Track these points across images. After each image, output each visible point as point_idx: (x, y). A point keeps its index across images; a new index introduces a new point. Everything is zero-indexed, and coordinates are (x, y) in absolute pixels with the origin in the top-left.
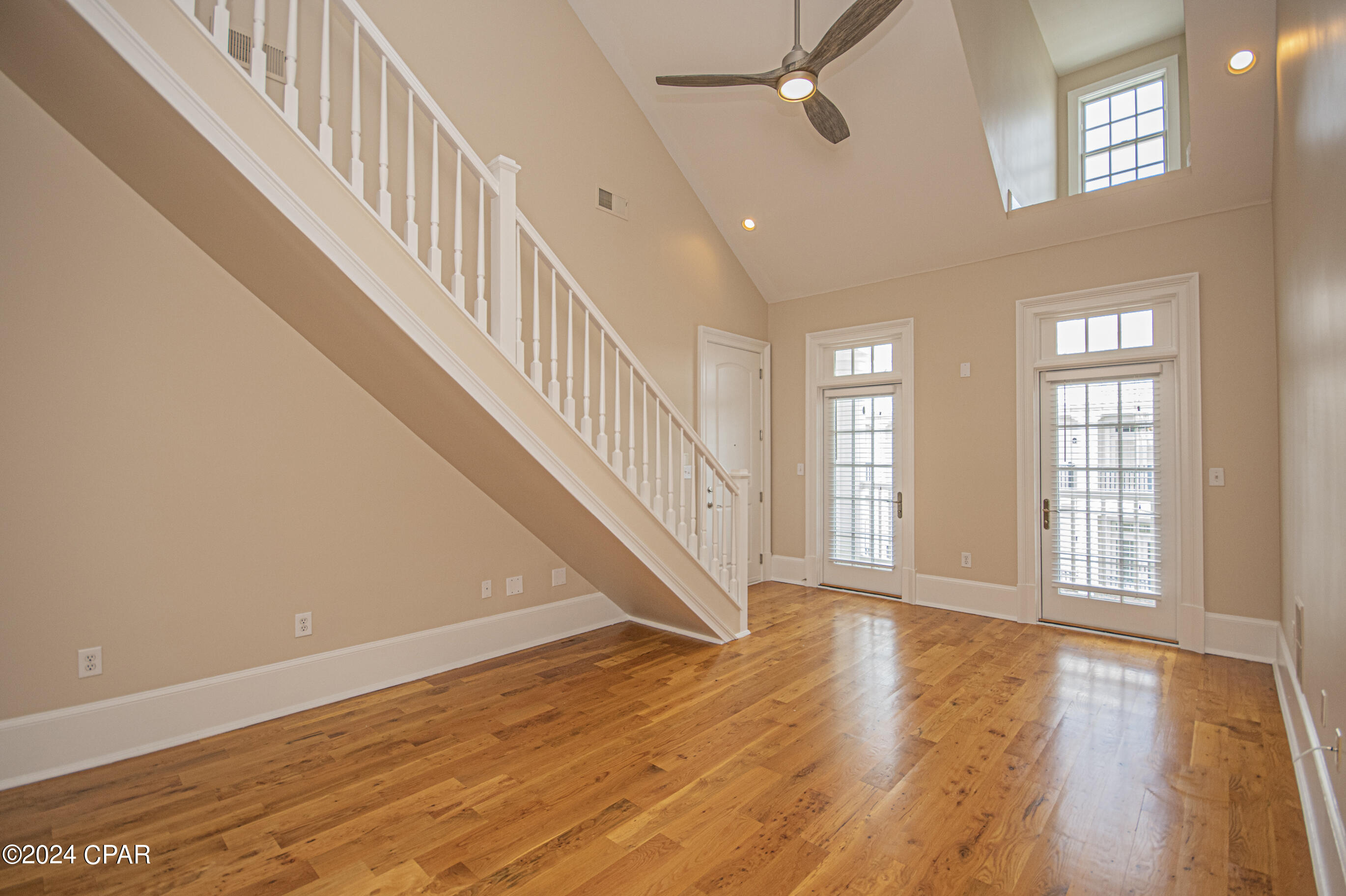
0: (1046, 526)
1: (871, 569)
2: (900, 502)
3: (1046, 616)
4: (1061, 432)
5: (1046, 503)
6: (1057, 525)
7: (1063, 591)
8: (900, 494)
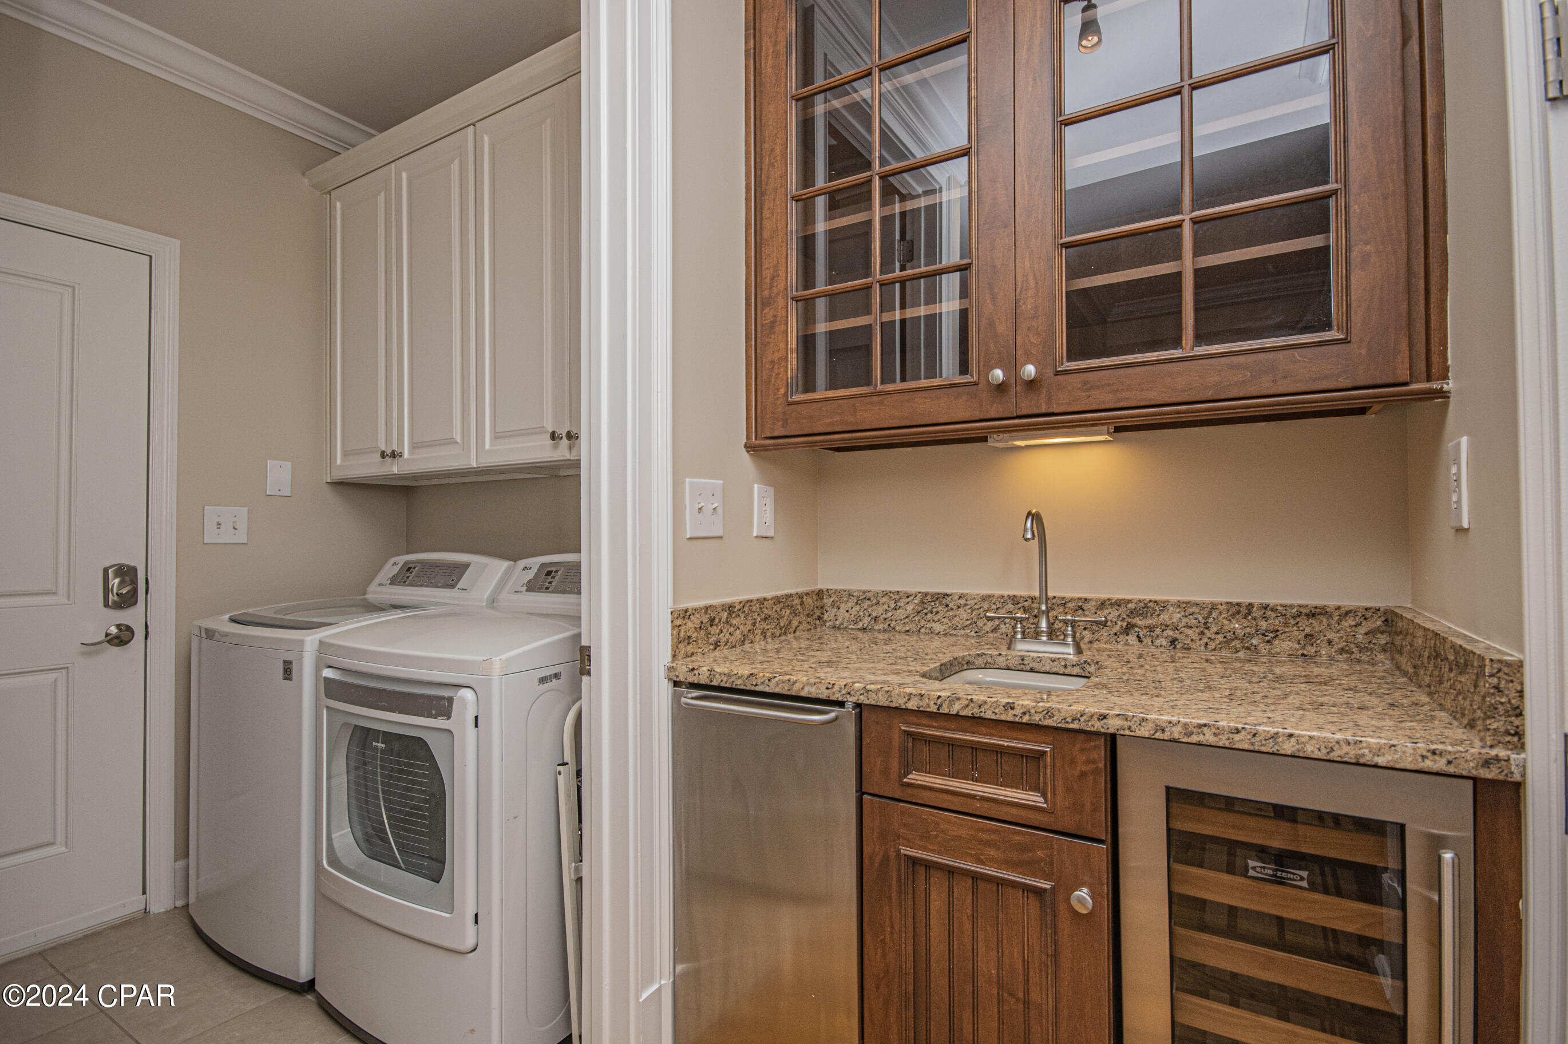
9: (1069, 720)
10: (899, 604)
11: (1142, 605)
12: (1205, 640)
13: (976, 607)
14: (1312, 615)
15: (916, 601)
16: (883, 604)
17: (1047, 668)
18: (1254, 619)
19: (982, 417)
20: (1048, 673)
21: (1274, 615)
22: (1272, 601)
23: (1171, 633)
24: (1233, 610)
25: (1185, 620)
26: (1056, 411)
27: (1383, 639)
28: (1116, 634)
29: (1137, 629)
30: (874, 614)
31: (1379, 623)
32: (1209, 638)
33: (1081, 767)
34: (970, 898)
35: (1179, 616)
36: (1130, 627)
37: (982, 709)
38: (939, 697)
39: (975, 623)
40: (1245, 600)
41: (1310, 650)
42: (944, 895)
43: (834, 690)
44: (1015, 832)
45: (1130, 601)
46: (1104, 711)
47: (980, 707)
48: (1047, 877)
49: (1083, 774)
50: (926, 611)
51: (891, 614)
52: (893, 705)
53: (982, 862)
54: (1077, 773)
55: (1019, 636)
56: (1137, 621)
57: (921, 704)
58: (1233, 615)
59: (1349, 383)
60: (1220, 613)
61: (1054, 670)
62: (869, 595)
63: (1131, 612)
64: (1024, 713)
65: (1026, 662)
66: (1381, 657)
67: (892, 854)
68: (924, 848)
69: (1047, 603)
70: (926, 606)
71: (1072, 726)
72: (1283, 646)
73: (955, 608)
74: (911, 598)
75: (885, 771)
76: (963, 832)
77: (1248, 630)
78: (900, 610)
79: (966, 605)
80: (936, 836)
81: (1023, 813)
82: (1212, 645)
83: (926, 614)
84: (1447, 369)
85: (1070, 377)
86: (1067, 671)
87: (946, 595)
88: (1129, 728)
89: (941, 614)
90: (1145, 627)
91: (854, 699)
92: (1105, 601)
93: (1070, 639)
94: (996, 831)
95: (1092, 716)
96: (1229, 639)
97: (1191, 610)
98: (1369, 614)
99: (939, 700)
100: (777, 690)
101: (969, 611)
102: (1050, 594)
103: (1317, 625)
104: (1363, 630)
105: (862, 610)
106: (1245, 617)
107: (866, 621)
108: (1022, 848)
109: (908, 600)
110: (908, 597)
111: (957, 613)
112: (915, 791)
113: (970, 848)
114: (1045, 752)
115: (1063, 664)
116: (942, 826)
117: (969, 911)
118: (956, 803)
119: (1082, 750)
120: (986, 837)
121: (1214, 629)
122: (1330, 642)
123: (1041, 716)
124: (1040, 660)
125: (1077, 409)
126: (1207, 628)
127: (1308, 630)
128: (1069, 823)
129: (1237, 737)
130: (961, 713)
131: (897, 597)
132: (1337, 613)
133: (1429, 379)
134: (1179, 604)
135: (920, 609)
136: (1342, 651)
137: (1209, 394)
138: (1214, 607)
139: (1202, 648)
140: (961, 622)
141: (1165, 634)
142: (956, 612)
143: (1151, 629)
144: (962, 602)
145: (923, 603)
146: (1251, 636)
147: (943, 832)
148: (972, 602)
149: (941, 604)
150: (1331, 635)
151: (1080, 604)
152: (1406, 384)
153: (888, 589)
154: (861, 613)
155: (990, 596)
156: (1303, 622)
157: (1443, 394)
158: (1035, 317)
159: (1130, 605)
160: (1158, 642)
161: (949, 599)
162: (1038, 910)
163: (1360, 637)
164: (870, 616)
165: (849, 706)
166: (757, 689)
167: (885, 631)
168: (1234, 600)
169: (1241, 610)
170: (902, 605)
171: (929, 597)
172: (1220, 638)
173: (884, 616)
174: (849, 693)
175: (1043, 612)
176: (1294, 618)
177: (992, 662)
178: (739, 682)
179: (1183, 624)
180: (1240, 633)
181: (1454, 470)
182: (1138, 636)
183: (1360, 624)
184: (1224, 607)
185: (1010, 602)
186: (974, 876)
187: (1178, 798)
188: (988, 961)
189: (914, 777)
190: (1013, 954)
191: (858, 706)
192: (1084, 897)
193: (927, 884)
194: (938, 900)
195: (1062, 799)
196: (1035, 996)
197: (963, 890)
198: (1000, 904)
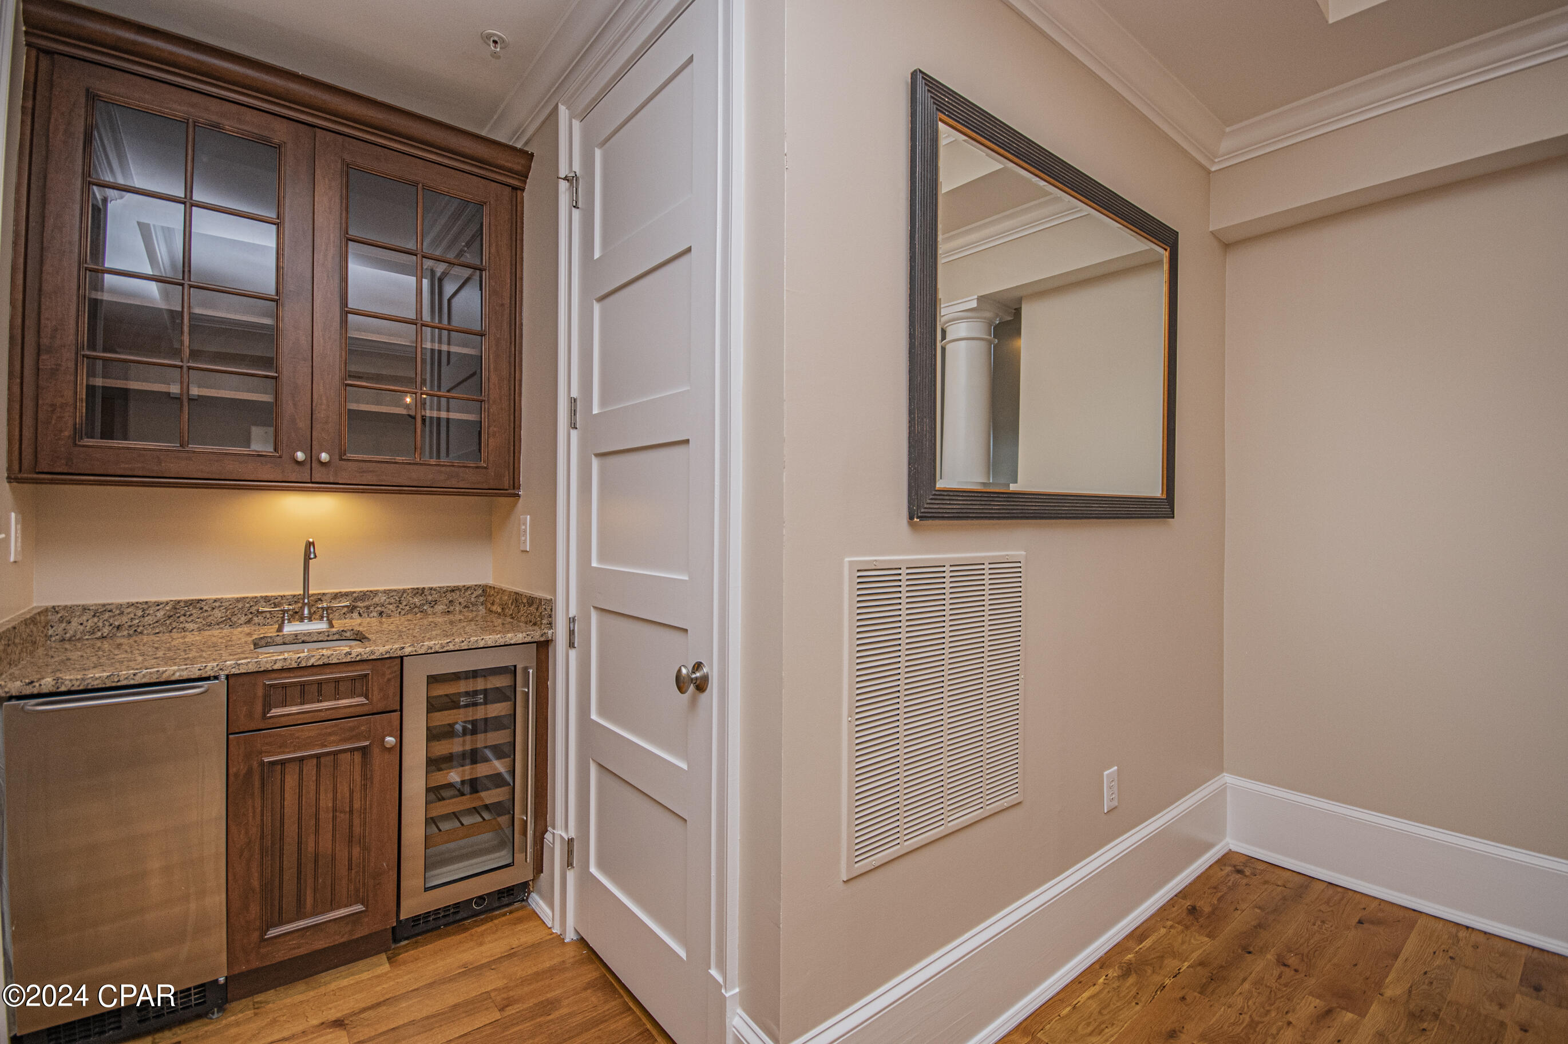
9: (384, 653)
10: (148, 612)
11: (362, 594)
12: (399, 610)
13: (231, 607)
14: (453, 591)
15: (167, 608)
16: (128, 614)
17: (315, 639)
18: (425, 595)
19: (284, 480)
20: (316, 642)
21: (435, 592)
22: (434, 586)
23: (380, 609)
24: (415, 592)
25: (388, 600)
26: (340, 482)
27: (482, 599)
28: (344, 613)
29: (358, 609)
30: (117, 623)
31: (480, 592)
32: (402, 609)
33: (388, 676)
34: (315, 770)
35: (385, 598)
36: (354, 608)
37: (330, 659)
38: (299, 657)
39: (230, 619)
40: (421, 586)
41: (452, 608)
42: (296, 776)
43: (206, 670)
44: (349, 722)
45: (354, 592)
46: (402, 646)
47: (329, 657)
48: (366, 739)
49: (389, 680)
50: (179, 615)
51: (137, 621)
52: (262, 669)
53: (326, 746)
54: (386, 680)
55: (286, 622)
56: (359, 604)
57: (285, 664)
58: (415, 595)
59: (486, 487)
60: (408, 594)
61: (320, 639)
62: (109, 608)
63: (355, 599)
64: (358, 655)
65: (299, 637)
66: (481, 608)
67: (255, 765)
68: (283, 753)
69: (308, 599)
70: (178, 611)
71: (386, 656)
72: (440, 608)
73: (209, 609)
74: (161, 606)
75: (250, 715)
76: (312, 734)
77: (422, 602)
78: (149, 617)
79: (220, 606)
80: (292, 743)
81: (351, 710)
82: (403, 612)
83: (179, 617)
84: (520, 485)
85: (350, 463)
86: (329, 638)
87: (199, 601)
88: (416, 651)
89: (195, 615)
90: (364, 607)
91: (226, 672)
92: (337, 594)
93: (325, 619)
94: (336, 725)
95: (396, 649)
96: (412, 609)
97: (392, 594)
98: (476, 588)
99: (299, 660)
100: (144, 681)
101: (224, 611)
102: (311, 592)
103: (455, 595)
104: (474, 596)
105: (101, 621)
106: (421, 595)
107: (106, 631)
108: (352, 729)
109: (158, 608)
110: (158, 605)
111: (212, 613)
112: (276, 720)
113: (316, 741)
114: (368, 674)
115: (327, 634)
116: (297, 735)
117: (314, 778)
118: (307, 718)
119: (389, 668)
120: (329, 731)
121: (405, 603)
122: (460, 603)
123: (368, 655)
124: (310, 634)
125: (354, 483)
126: (401, 603)
127: (451, 599)
128: (380, 707)
129: (463, 644)
130: (315, 664)
131: (145, 606)
132: (463, 589)
133: (514, 489)
134: (385, 592)
135: (172, 614)
136: (465, 607)
137: (428, 484)
138: (404, 591)
139: (398, 615)
140: (216, 620)
141: (376, 610)
142: (208, 613)
143: (368, 607)
144: (217, 604)
145: (176, 608)
146: (423, 605)
147: (298, 738)
148: (227, 604)
149: (195, 607)
150: (461, 600)
151: (319, 597)
152: (506, 490)
153: (134, 600)
154: (100, 624)
155: (244, 598)
156: (449, 595)
157: (518, 496)
158: (326, 423)
159: (354, 595)
160: (372, 615)
161: (204, 603)
162: (360, 759)
163: (473, 599)
164: (111, 625)
165: (223, 678)
166: (119, 684)
167: (130, 636)
168: (416, 587)
169: (419, 592)
170: (151, 612)
171: (182, 604)
172: (407, 608)
173: (129, 624)
174: (221, 669)
175: (306, 604)
176: (444, 593)
177: (272, 641)
178: (96, 683)
179: (387, 603)
180: (418, 604)
181: (523, 527)
182: (359, 613)
183: (473, 593)
184: (410, 590)
185: (262, 601)
186: (318, 757)
187: (433, 680)
188: (326, 801)
189: (275, 712)
190: (344, 789)
191: (228, 677)
192: (390, 740)
193: (283, 773)
194: (291, 781)
195: (376, 695)
196: (357, 805)
197: (310, 767)
198: (336, 765)
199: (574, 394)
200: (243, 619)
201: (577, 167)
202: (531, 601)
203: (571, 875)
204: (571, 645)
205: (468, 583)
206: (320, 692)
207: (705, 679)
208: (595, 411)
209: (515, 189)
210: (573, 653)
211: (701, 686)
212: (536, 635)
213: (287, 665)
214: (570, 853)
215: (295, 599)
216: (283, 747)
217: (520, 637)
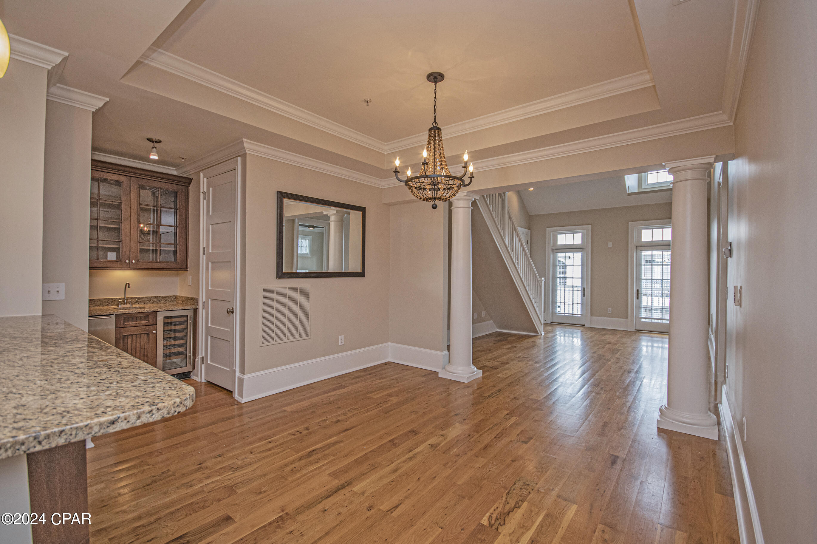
0: (638, 298)
1: (572, 316)
2: (584, 291)
3: (637, 328)
4: (643, 267)
5: (638, 291)
6: (641, 298)
7: (643, 320)
8: (584, 288)
12: (150, 302)
14: (166, 297)
18: (158, 298)
19: (123, 267)
21: (161, 298)
22: (161, 296)
25: (147, 300)
26: (137, 268)
27: (175, 300)
28: (136, 302)
31: (175, 297)
39: (102, 304)
41: (166, 302)
44: (144, 327)
46: (154, 309)
48: (148, 331)
52: (123, 313)
53: (138, 332)
54: (153, 317)
55: (120, 304)
59: (179, 268)
63: (138, 299)
66: (175, 302)
67: (121, 335)
68: (128, 333)
69: (126, 299)
72: (162, 302)
75: (121, 324)
76: (135, 329)
81: (144, 324)
84: (188, 267)
85: (140, 263)
88: (159, 311)
92: (133, 298)
93: (130, 304)
94: (141, 327)
95: (152, 310)
97: (148, 298)
102: (126, 297)
104: (173, 299)
108: (145, 329)
112: (126, 325)
113: (136, 331)
114: (149, 315)
117: (135, 340)
118: (134, 325)
119: (154, 314)
120: (139, 329)
121: (152, 300)
122: (168, 301)
123: (149, 311)
124: (127, 308)
125: (141, 268)
126: (150, 300)
127: (165, 299)
128: (151, 323)
130: (136, 312)
134: (145, 297)
136: (170, 301)
137: (162, 268)
138: (152, 297)
143: (141, 302)
146: (158, 301)
147: (131, 330)
151: (129, 299)
152: (184, 269)
157: (187, 270)
158: (135, 252)
160: (144, 303)
162: (147, 336)
165: (114, 315)
169: (156, 297)
172: (153, 302)
180: (156, 301)
181: (189, 279)
183: (173, 297)
186: (136, 335)
187: (166, 318)
188: (138, 346)
189: (126, 323)
190: (142, 343)
191: (116, 314)
192: (154, 332)
193: (128, 338)
194: (130, 340)
195: (151, 321)
196: (146, 347)
197: (134, 337)
198: (140, 337)
199: (205, 246)
200: (106, 304)
201: (205, 190)
202: (192, 299)
203: (203, 366)
204: (203, 308)
205: (171, 295)
206: (137, 319)
207: (233, 311)
208: (210, 251)
209: (187, 186)
210: (204, 310)
211: (232, 312)
212: (194, 307)
213: (129, 312)
214: (203, 360)
215: (123, 298)
216: (128, 331)
217: (189, 307)
